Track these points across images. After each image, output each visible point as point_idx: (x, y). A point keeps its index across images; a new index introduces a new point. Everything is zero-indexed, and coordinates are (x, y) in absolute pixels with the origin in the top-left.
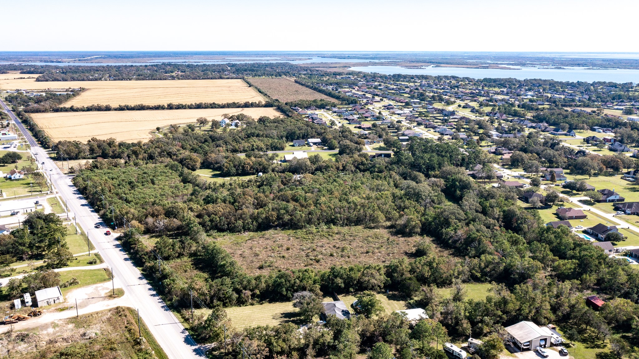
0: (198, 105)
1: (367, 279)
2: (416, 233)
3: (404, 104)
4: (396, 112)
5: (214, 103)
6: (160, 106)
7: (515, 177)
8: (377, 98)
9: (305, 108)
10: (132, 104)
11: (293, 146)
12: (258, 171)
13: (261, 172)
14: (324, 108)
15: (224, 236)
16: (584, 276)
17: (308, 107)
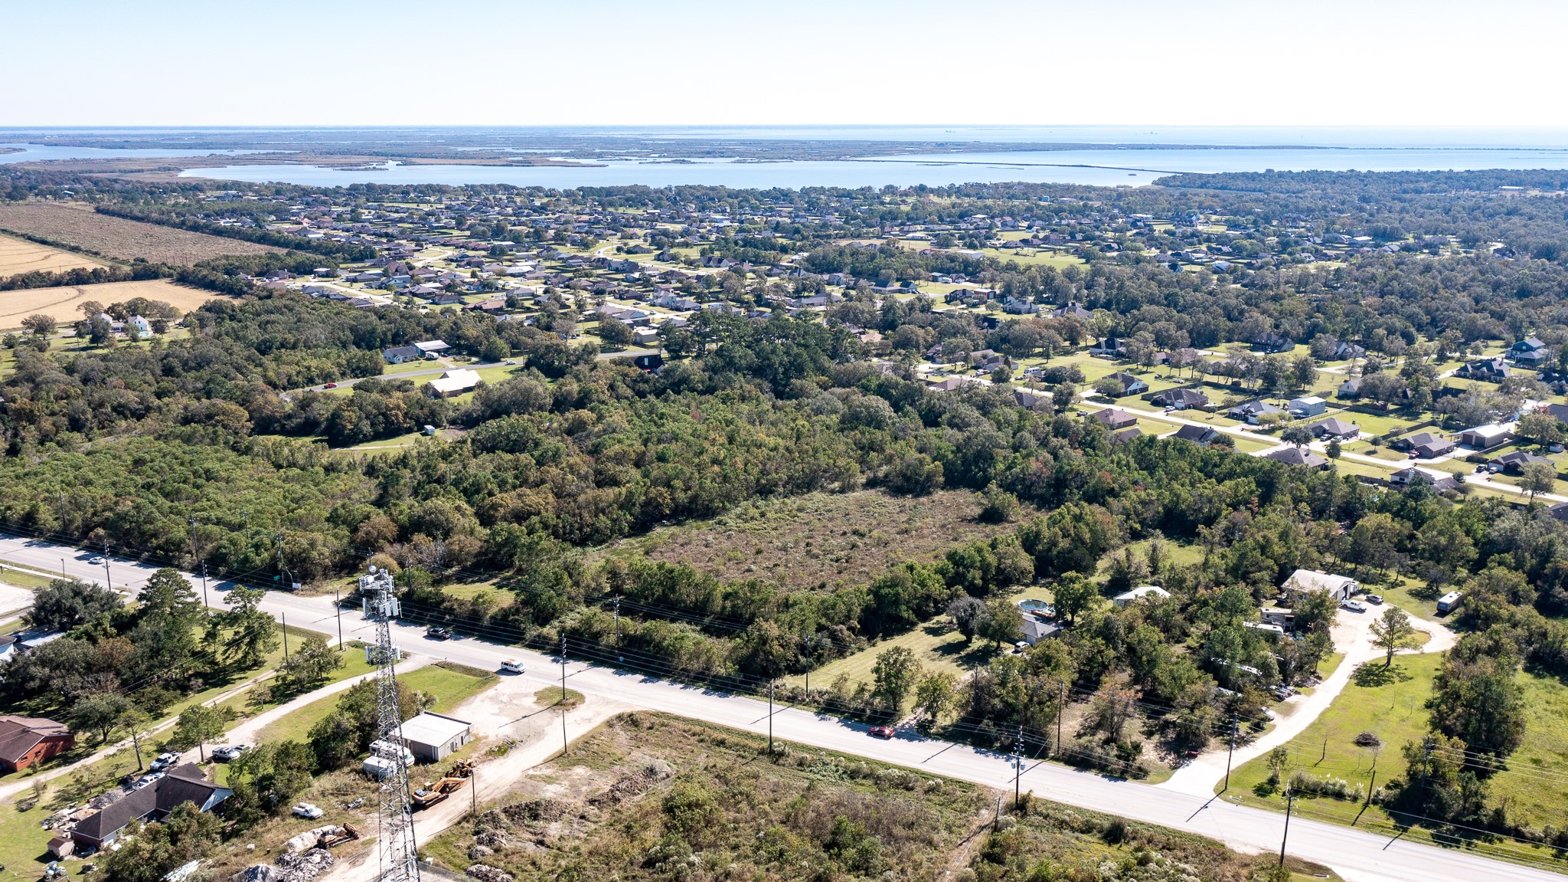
1: (1009, 561)
2: (937, 486)
14: (310, 272)
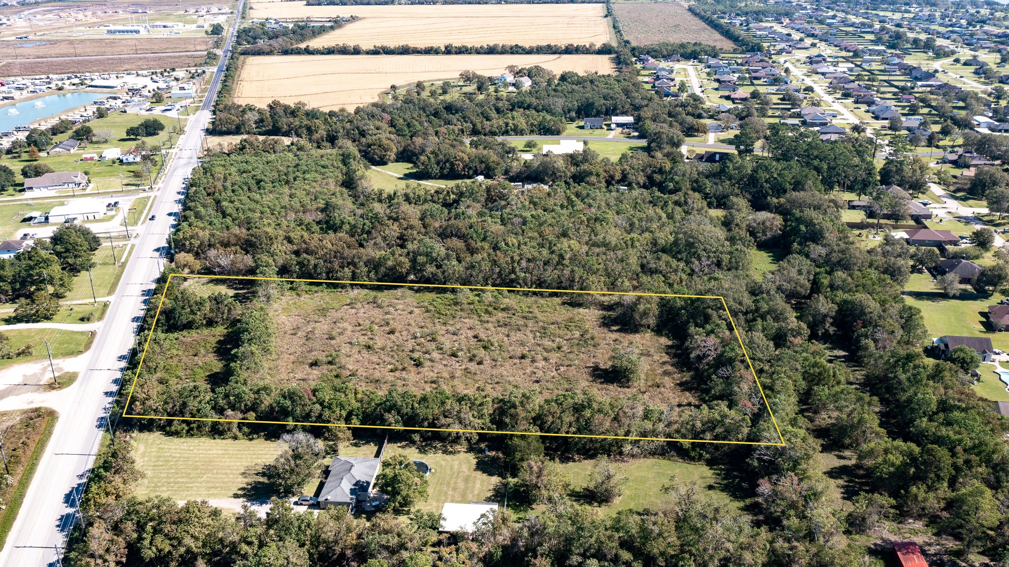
0: (491, 48)
1: (447, 421)
3: (851, 54)
4: (819, 70)
5: (517, 46)
6: (432, 48)
7: (959, 218)
8: (808, 41)
9: (664, 57)
10: (392, 44)
11: (582, 127)
12: (477, 173)
13: (481, 174)
14: (695, 58)
15: (316, 292)
16: (914, 489)
17: (667, 57)
